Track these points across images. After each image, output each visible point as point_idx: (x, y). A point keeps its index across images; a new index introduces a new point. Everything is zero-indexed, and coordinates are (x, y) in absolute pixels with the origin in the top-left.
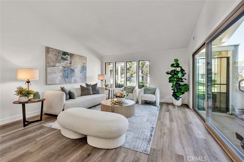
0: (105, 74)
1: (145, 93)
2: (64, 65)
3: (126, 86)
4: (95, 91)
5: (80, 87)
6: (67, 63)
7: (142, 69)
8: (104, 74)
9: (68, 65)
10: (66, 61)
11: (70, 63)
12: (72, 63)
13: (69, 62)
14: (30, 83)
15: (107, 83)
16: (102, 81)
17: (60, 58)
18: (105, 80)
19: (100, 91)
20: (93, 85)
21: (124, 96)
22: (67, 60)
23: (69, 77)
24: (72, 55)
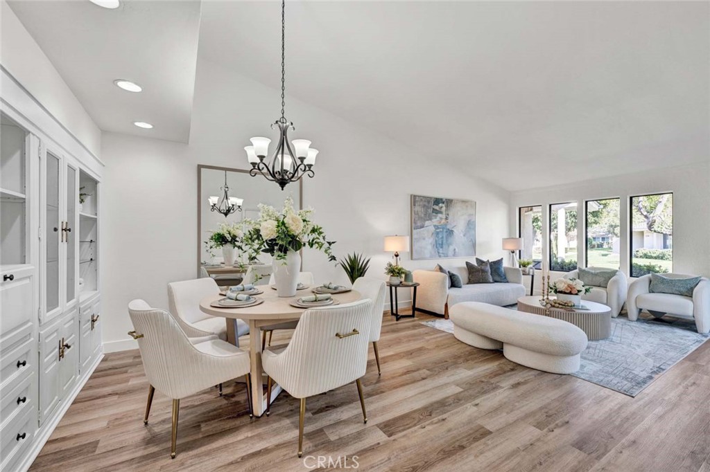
0: (520, 237)
1: (651, 291)
2: (436, 224)
3: (584, 267)
4: (499, 275)
5: (465, 266)
6: (441, 219)
7: (651, 215)
8: (518, 236)
9: (443, 221)
10: (440, 215)
11: (446, 219)
12: (450, 217)
13: (443, 216)
14: (398, 258)
15: (525, 259)
16: (513, 252)
17: (430, 211)
18: (520, 251)
19: (509, 277)
20: (495, 263)
21: (579, 291)
22: (441, 213)
23: (444, 246)
24: (449, 202)
